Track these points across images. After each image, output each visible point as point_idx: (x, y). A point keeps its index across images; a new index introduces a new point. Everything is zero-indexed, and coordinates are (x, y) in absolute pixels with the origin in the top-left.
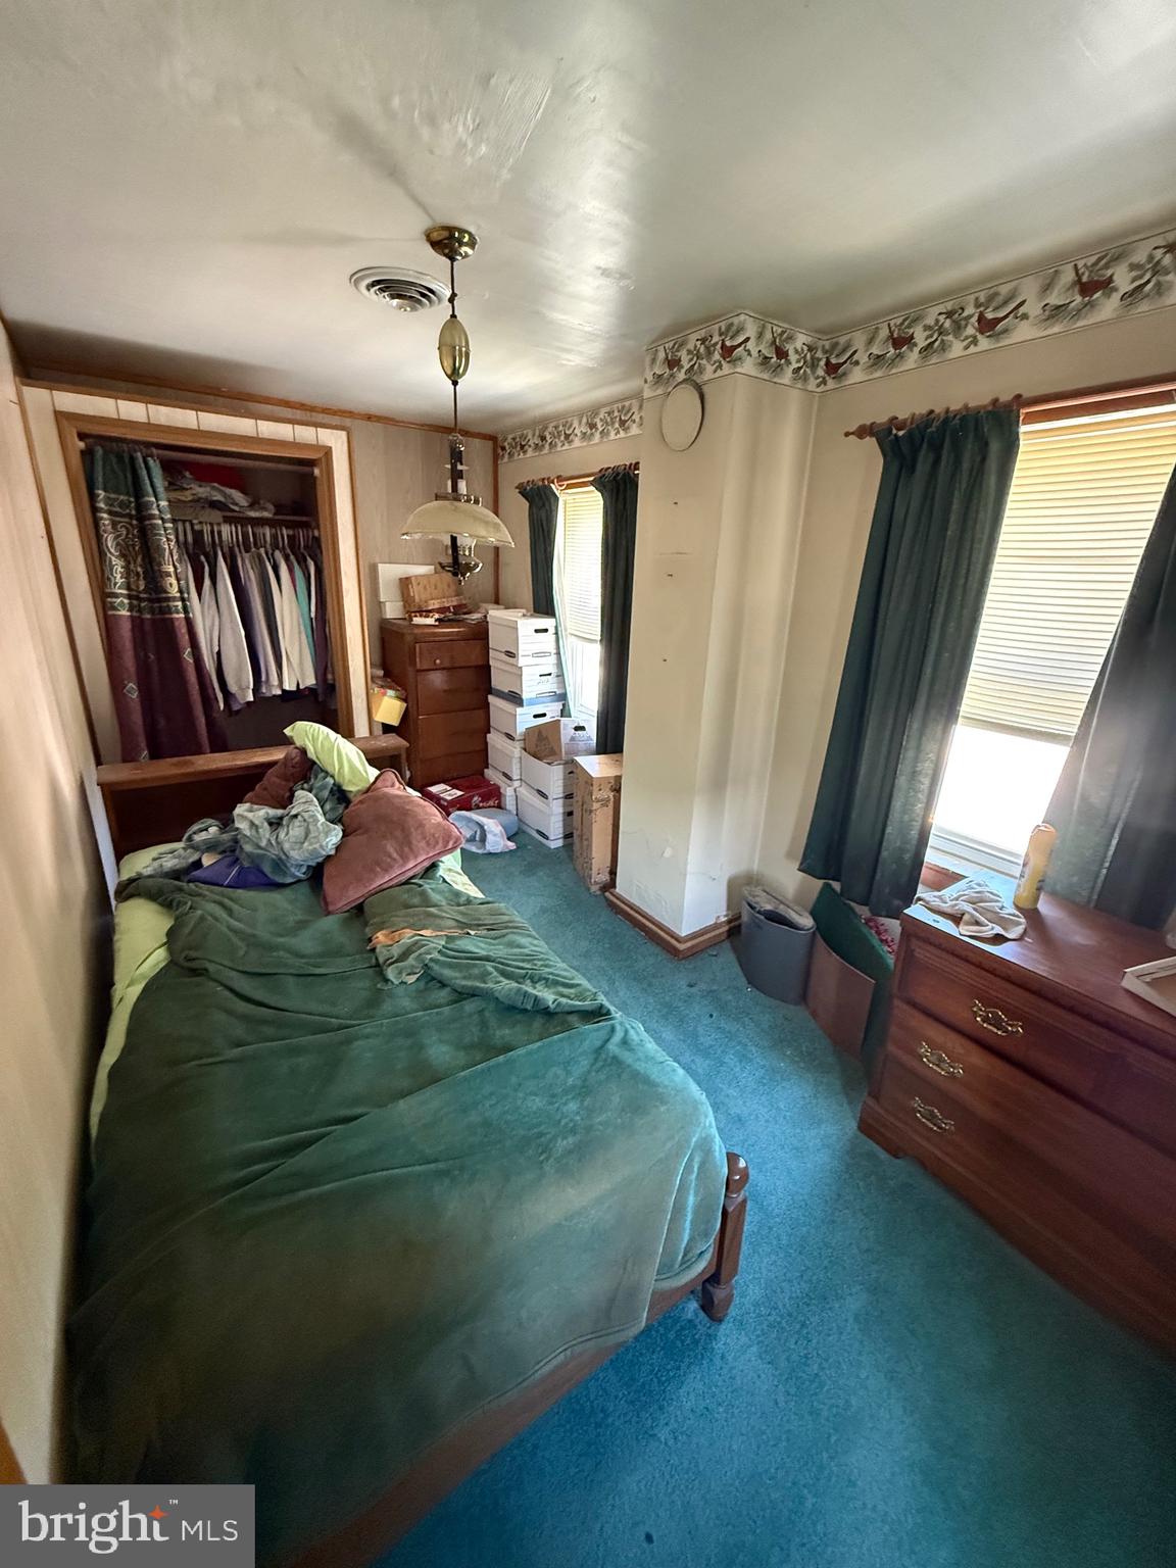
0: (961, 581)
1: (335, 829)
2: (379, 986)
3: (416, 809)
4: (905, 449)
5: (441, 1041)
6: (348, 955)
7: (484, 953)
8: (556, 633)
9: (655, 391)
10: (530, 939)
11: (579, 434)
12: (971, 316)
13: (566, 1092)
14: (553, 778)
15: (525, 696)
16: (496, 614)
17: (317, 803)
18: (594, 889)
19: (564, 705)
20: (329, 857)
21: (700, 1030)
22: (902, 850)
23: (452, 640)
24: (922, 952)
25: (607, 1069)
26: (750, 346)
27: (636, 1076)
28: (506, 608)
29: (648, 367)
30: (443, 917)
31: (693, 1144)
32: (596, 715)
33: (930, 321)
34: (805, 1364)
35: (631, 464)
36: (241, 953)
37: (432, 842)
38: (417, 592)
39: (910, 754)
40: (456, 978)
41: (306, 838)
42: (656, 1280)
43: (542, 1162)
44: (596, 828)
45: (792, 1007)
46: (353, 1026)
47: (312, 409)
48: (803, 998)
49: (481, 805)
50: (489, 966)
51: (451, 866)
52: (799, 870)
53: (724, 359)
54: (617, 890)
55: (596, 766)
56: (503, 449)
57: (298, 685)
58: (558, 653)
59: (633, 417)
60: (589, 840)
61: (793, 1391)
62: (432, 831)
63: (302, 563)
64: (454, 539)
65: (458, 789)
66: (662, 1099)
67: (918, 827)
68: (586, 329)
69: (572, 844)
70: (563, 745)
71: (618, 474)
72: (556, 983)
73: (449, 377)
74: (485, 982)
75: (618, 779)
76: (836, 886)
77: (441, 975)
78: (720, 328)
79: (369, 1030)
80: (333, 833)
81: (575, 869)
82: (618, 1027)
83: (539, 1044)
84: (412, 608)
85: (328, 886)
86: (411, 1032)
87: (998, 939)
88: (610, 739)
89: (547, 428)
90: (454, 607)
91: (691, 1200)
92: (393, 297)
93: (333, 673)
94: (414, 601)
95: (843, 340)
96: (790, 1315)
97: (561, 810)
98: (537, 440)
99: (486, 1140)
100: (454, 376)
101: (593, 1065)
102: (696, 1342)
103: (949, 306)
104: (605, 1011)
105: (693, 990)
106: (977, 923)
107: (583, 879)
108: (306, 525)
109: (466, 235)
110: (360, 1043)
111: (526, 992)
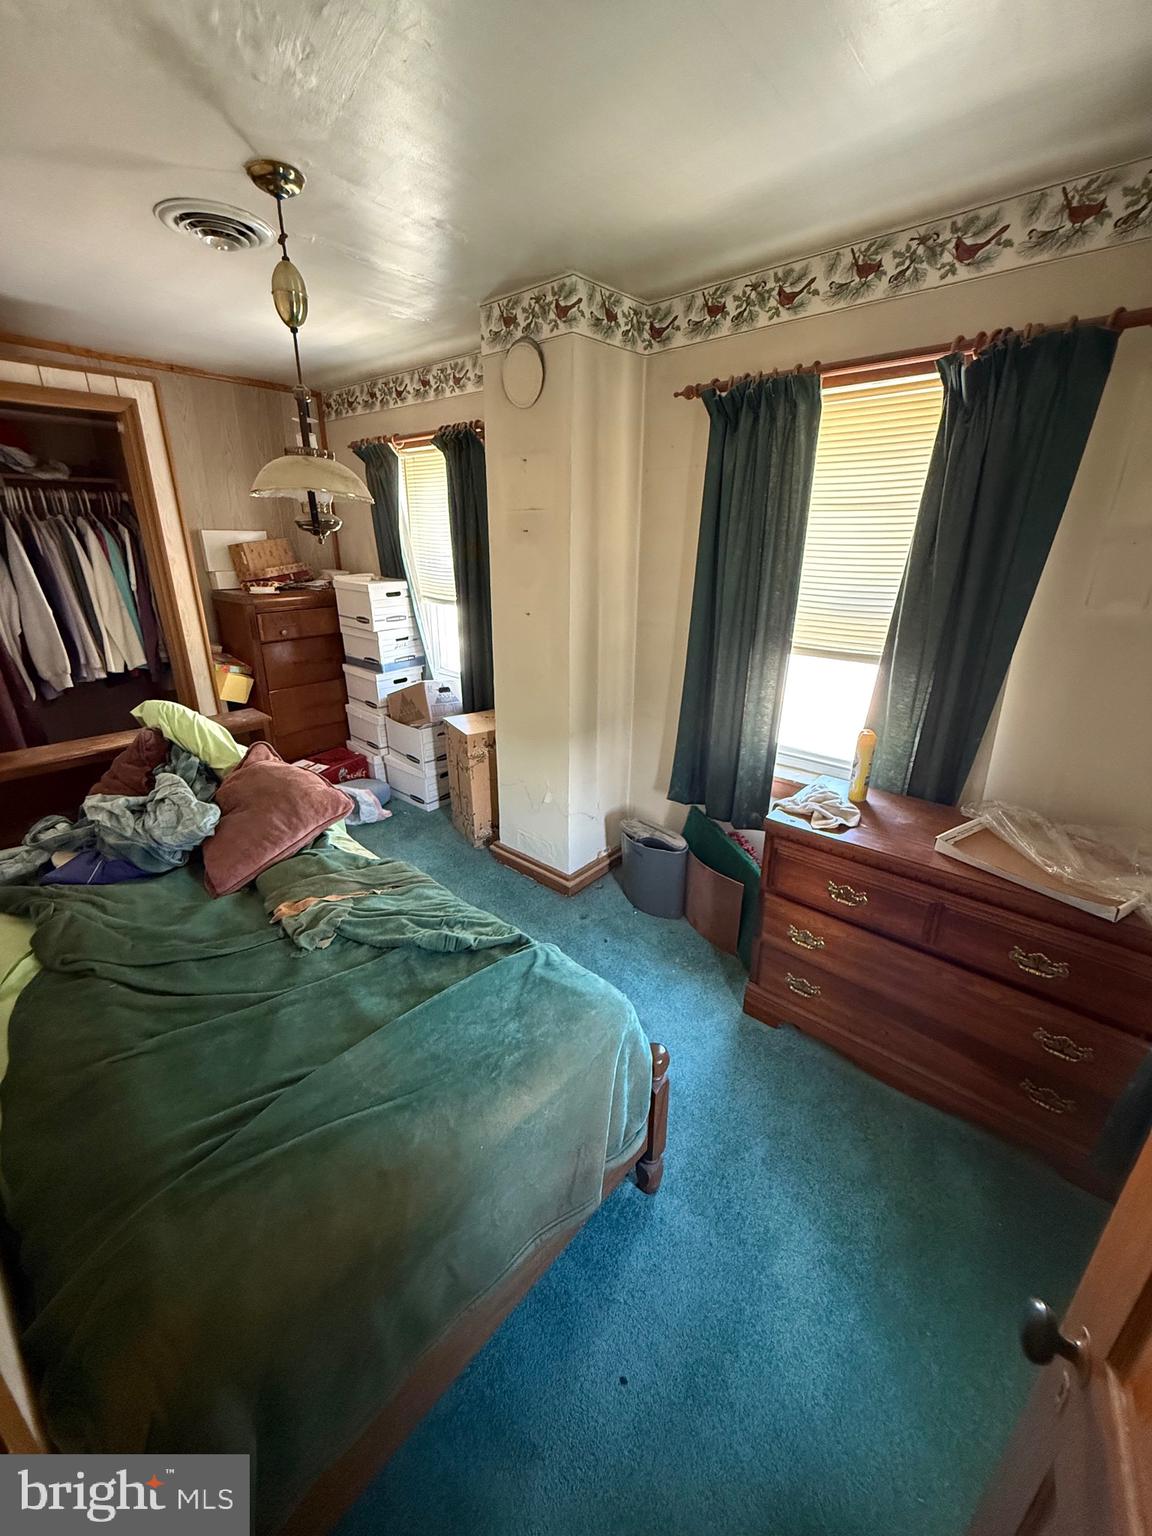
0: (784, 528)
1: (211, 808)
2: (293, 955)
3: (298, 778)
4: (729, 409)
5: (372, 995)
6: (251, 932)
7: (394, 909)
8: (409, 596)
9: (494, 347)
10: (436, 891)
11: (412, 391)
12: (773, 289)
13: (503, 1015)
14: (423, 742)
15: (384, 662)
16: (341, 579)
17: (186, 785)
18: (479, 844)
19: (424, 668)
20: (208, 839)
21: (598, 955)
22: (755, 768)
23: (295, 611)
24: (785, 849)
25: (537, 989)
26: (583, 306)
27: (565, 991)
28: (351, 573)
29: (482, 323)
30: (346, 881)
31: (623, 1038)
32: (459, 676)
33: (738, 292)
34: (729, 1207)
35: (471, 423)
36: (128, 946)
37: (322, 810)
38: (251, 560)
39: (755, 682)
40: (373, 935)
41: (178, 822)
42: (607, 1162)
43: (494, 1078)
44: (474, 785)
45: (675, 922)
46: (276, 996)
47: (101, 356)
48: (684, 912)
49: (348, 777)
50: (404, 920)
51: (337, 833)
52: (669, 798)
53: (560, 318)
54: (501, 841)
55: (467, 725)
56: (329, 406)
57: (126, 666)
58: (413, 617)
59: (468, 375)
60: (468, 798)
61: (722, 1231)
62: (319, 799)
63: (113, 529)
64: (311, 495)
65: (321, 763)
66: (591, 1005)
67: (766, 747)
68: (419, 281)
69: (449, 805)
70: (429, 705)
71: (460, 432)
72: (472, 925)
73: (287, 323)
74: (404, 934)
75: (492, 735)
76: (702, 808)
77: (357, 935)
78: (553, 288)
79: (292, 997)
80: (211, 812)
81: (455, 828)
82: (539, 952)
83: (470, 978)
84: (247, 578)
85: (212, 870)
86: (338, 991)
87: (842, 828)
88: (478, 695)
89: (375, 384)
90: (294, 574)
91: (626, 1088)
92: (205, 233)
93: (166, 651)
94: (248, 570)
95: (664, 306)
96: (711, 1172)
97: (434, 773)
98: (366, 397)
99: (437, 1071)
100: (293, 323)
101: (523, 988)
102: (637, 1215)
103: (753, 279)
104: (524, 941)
105: (587, 921)
106: (824, 818)
107: (466, 836)
108: (110, 488)
109: (292, 171)
110: (283, 1011)
111: (447, 936)
